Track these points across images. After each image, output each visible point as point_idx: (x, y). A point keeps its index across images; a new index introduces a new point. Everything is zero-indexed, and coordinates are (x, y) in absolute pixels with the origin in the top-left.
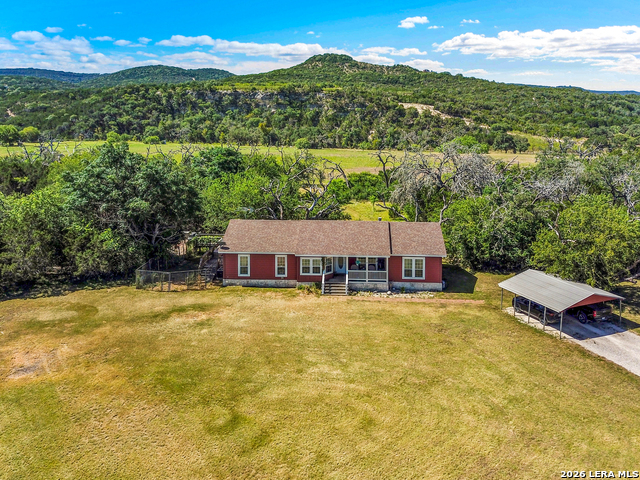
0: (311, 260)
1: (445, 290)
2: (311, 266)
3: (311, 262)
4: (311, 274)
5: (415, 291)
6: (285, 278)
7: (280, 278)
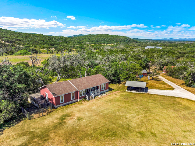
0: (82, 91)
1: (109, 91)
2: (82, 94)
3: (82, 92)
4: (82, 96)
5: (104, 93)
6: (74, 100)
7: (73, 100)
